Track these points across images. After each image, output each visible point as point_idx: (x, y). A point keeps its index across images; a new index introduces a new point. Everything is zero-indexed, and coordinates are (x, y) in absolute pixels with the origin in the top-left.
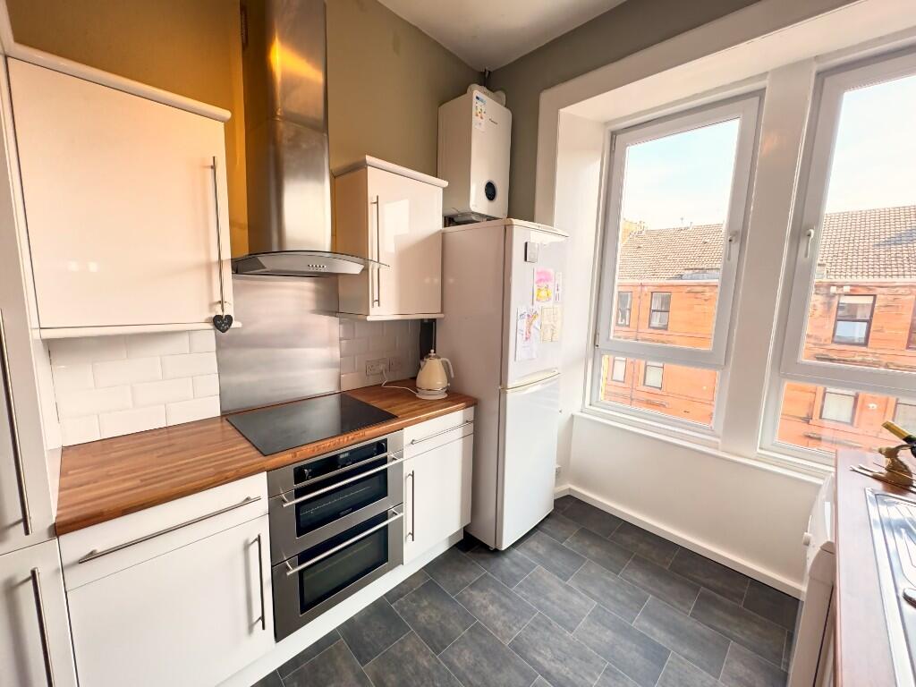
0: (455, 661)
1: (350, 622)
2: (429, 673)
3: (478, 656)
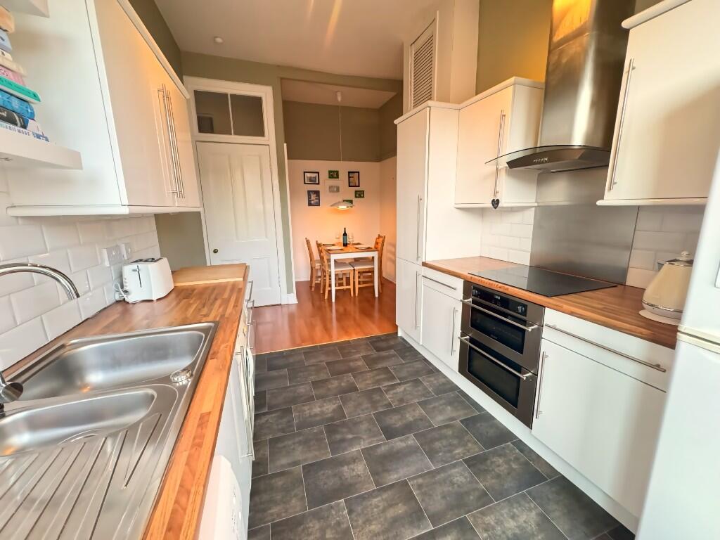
0: (456, 470)
1: (492, 418)
2: (450, 451)
3: (459, 486)
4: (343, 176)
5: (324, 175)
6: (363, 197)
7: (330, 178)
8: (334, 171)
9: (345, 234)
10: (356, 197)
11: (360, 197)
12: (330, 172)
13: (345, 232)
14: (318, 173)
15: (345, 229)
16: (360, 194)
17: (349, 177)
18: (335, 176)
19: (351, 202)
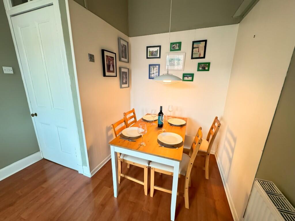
4: (187, 47)
5: (166, 48)
6: (208, 70)
7: (171, 50)
8: (176, 43)
9: (161, 113)
10: (198, 70)
11: (204, 69)
12: (172, 44)
13: (161, 111)
14: (160, 47)
15: (161, 107)
16: (204, 67)
17: (193, 48)
18: (177, 48)
19: (192, 75)
